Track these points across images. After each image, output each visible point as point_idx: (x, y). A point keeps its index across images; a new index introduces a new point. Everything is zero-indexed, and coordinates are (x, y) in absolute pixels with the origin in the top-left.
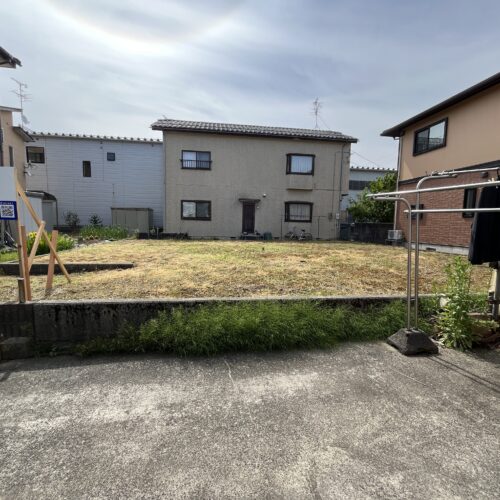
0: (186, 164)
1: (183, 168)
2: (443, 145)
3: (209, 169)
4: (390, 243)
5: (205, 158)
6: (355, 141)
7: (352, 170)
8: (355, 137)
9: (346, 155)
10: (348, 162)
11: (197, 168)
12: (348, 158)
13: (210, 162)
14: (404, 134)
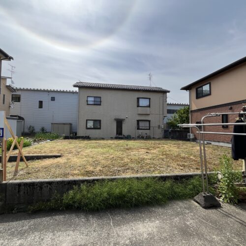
0: (89, 103)
1: (87, 104)
2: (210, 94)
3: (100, 105)
4: (189, 140)
5: (98, 100)
6: (169, 92)
7: (168, 104)
8: (168, 90)
9: (165, 98)
10: (166, 101)
11: (94, 105)
13: (101, 101)
14: (191, 89)
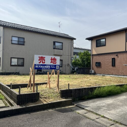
0: (13, 42)
3: (24, 45)
5: (22, 40)
12: (73, 44)
13: (24, 42)
